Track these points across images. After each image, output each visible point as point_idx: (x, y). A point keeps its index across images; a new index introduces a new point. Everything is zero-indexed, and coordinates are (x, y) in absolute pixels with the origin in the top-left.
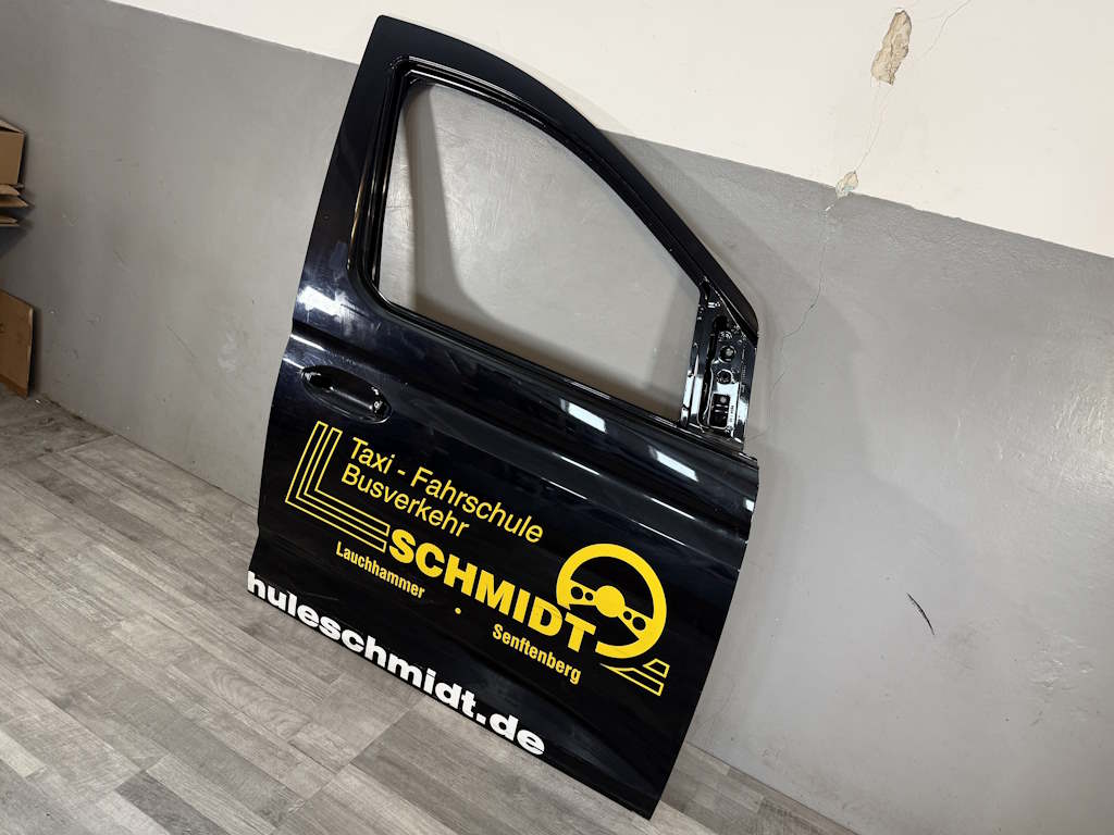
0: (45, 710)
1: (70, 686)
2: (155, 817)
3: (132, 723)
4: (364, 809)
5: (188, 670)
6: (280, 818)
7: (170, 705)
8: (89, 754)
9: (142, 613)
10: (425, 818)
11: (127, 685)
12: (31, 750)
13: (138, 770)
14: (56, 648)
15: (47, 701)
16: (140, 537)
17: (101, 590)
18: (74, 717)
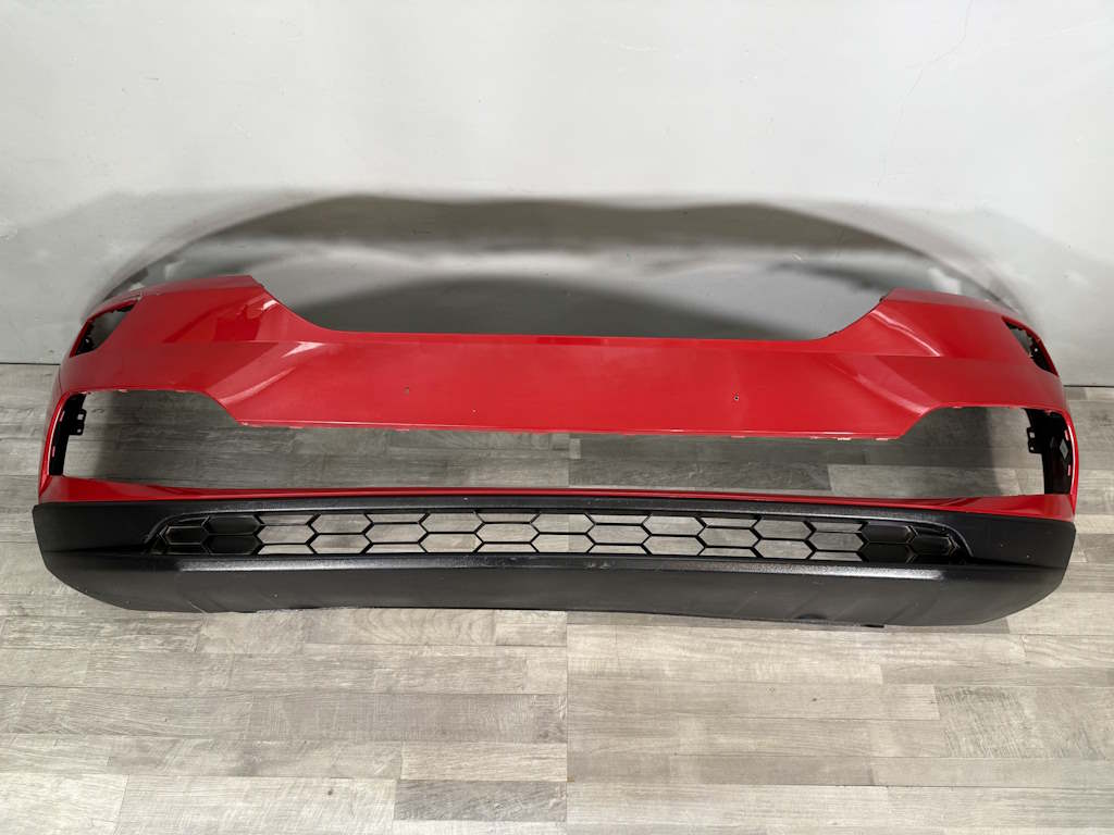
0: (238, 790)
3: (336, 739)
4: (619, 664)
5: (328, 638)
6: (561, 731)
10: (674, 631)
11: (287, 699)
14: (171, 713)
15: (230, 778)
18: (275, 776)
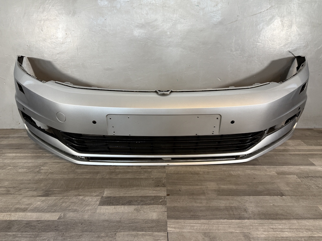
1: (43, 190)
2: (123, 204)
7: (89, 178)
8: (75, 202)
9: (47, 163)
12: (49, 212)
13: (100, 197)
16: (20, 148)
17: (21, 164)
